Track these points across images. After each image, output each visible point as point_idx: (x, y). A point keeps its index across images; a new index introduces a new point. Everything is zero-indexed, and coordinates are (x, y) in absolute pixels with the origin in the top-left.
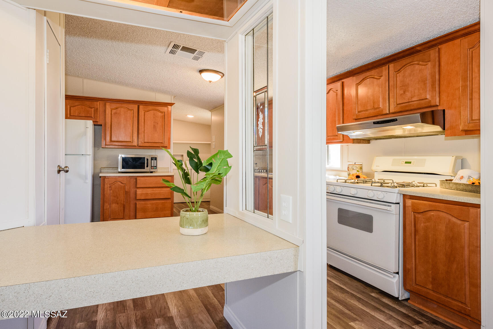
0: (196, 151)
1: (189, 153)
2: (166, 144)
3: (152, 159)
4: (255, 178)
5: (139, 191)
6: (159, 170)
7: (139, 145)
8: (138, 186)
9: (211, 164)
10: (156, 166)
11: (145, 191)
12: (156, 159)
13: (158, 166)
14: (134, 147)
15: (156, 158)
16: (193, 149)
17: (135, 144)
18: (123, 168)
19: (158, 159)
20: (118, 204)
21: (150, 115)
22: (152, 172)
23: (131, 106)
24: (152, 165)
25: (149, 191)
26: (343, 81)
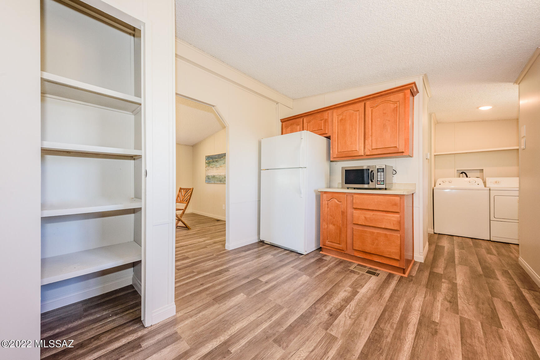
14: (361, 157)
20: (334, 225)
24: (378, 180)
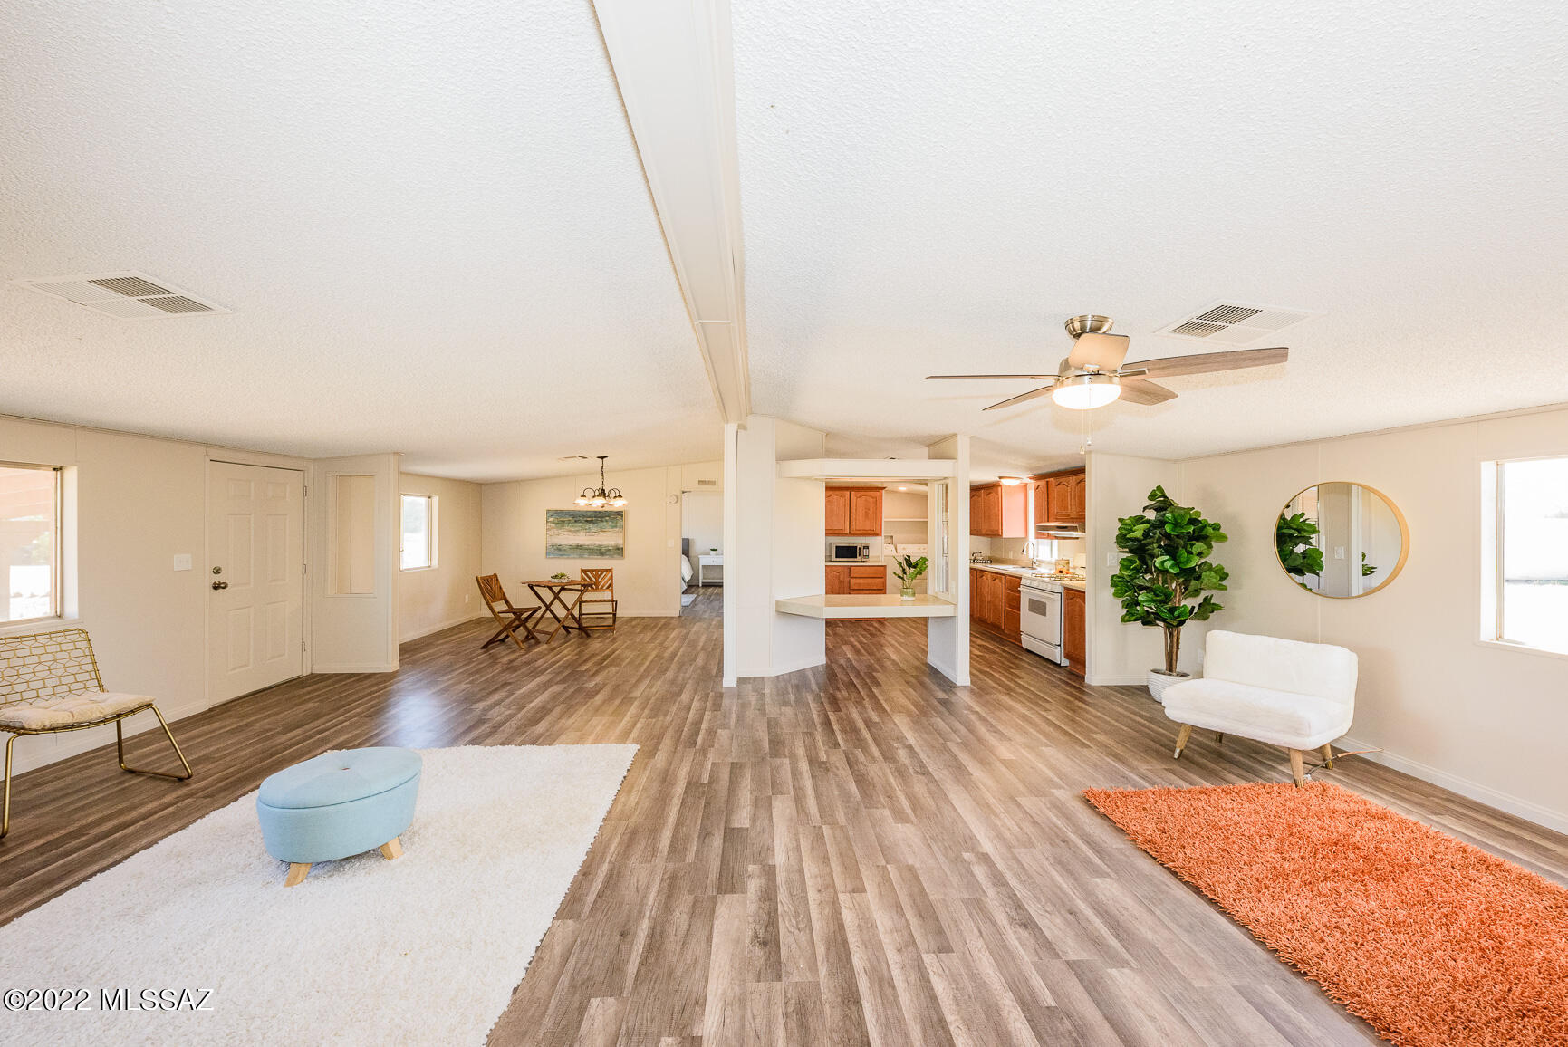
2: (878, 532)
5: (853, 581)
6: (870, 559)
11: (858, 581)
12: (868, 548)
18: (836, 557)
25: (862, 581)
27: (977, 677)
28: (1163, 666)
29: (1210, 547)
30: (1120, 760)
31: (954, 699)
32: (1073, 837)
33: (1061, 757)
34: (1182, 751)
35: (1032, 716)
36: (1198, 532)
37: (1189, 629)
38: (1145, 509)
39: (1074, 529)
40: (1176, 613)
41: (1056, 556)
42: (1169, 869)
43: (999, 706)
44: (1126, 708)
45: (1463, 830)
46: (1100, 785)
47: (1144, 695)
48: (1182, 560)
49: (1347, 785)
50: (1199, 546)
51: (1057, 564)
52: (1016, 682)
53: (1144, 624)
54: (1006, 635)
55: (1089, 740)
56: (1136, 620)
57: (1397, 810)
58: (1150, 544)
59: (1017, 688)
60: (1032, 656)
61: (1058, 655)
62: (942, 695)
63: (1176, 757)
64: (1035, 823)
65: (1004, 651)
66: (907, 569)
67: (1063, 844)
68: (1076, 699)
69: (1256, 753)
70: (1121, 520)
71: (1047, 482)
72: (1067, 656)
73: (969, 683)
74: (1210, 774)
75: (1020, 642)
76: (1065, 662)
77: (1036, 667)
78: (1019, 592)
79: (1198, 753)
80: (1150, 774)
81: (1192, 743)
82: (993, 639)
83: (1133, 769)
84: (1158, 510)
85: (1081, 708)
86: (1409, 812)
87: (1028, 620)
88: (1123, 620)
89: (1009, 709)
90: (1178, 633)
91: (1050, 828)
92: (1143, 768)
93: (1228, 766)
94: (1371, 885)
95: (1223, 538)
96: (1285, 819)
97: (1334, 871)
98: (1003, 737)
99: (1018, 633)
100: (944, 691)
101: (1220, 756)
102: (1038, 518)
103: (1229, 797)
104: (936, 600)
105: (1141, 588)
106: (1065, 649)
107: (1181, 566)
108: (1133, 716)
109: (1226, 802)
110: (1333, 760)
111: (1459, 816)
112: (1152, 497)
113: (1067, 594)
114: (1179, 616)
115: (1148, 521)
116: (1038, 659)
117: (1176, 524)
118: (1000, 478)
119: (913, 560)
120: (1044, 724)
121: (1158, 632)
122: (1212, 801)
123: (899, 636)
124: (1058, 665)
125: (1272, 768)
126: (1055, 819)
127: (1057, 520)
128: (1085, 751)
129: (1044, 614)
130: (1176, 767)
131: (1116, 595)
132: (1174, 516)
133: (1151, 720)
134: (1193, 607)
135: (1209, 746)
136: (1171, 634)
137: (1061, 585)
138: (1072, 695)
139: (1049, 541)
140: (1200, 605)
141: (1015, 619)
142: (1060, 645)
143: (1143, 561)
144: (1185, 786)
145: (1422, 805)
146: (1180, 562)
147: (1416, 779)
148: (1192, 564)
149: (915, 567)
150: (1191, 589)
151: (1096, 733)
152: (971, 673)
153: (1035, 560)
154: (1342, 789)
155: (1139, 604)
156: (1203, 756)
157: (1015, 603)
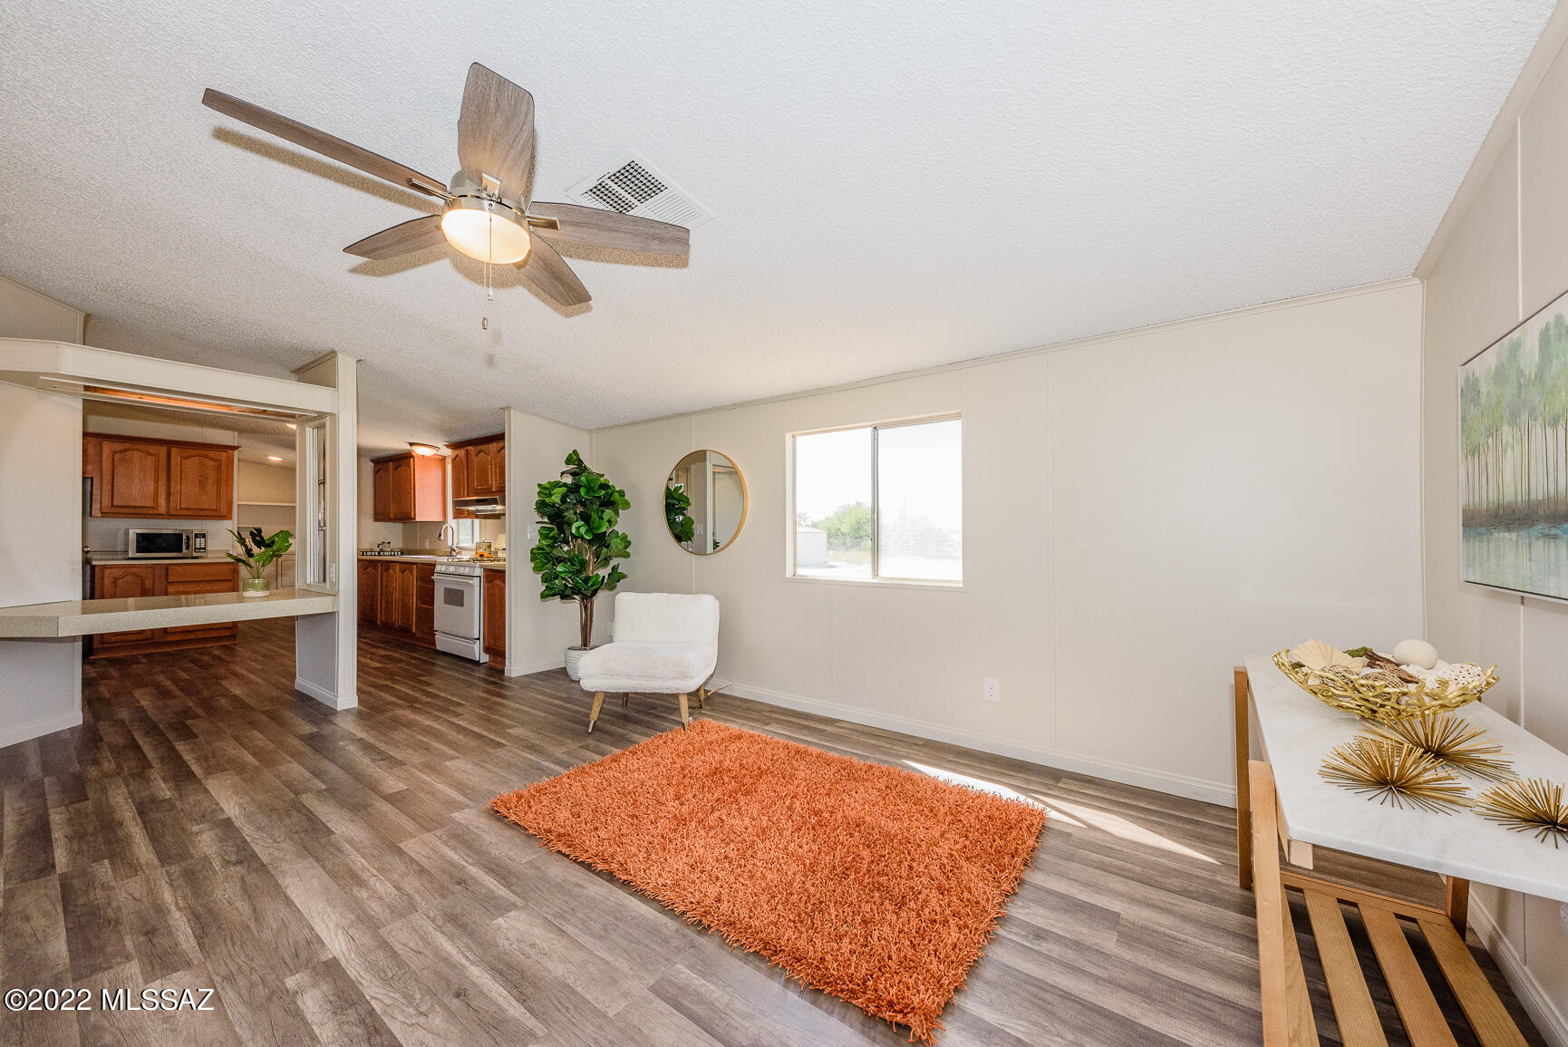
0: (259, 531)
1: (252, 533)
3: (196, 536)
4: (358, 560)
7: (172, 513)
8: (170, 580)
9: (273, 542)
10: (204, 549)
13: (209, 548)
15: (204, 535)
16: (255, 529)
17: (163, 510)
18: (138, 550)
19: (208, 536)
21: (192, 465)
22: (196, 558)
23: (153, 449)
26: (468, 448)
27: (370, 694)
28: (579, 642)
29: (617, 513)
30: (535, 751)
31: (327, 729)
32: (474, 871)
33: (469, 767)
34: (595, 722)
35: (439, 727)
36: (609, 499)
37: (600, 599)
38: (562, 473)
39: (494, 502)
40: (590, 583)
41: (477, 539)
42: (582, 864)
43: (398, 723)
44: (544, 694)
45: (783, 732)
46: (509, 787)
47: (563, 677)
48: (596, 524)
49: (714, 718)
50: (608, 513)
51: (478, 546)
52: (424, 690)
53: (562, 598)
54: (419, 639)
55: (505, 738)
56: (554, 595)
57: (747, 729)
58: (567, 510)
59: (425, 699)
60: (447, 659)
61: (478, 652)
62: (307, 728)
63: (590, 731)
64: (422, 871)
65: (415, 658)
66: (256, 550)
67: (458, 888)
68: (494, 695)
69: (653, 708)
70: (539, 485)
71: (467, 450)
72: (487, 650)
73: (355, 704)
74: (621, 741)
75: (434, 644)
76: (485, 658)
77: (450, 669)
78: (433, 582)
79: (608, 721)
80: (565, 757)
81: (604, 714)
82: (399, 646)
83: (549, 757)
84: (574, 474)
85: (498, 704)
86: (753, 728)
87: (443, 614)
88: (543, 596)
89: (409, 725)
90: (592, 605)
91: (444, 871)
92: (559, 752)
93: (632, 727)
94: (742, 800)
95: (627, 505)
96: (680, 762)
97: (717, 800)
98: (395, 763)
99: (432, 632)
100: (312, 722)
101: (626, 719)
102: (456, 493)
103: (635, 757)
104: (307, 593)
105: (560, 560)
106: (484, 642)
107: (595, 532)
108: (551, 700)
109: (635, 763)
110: (703, 701)
111: (778, 721)
112: (568, 461)
113: (487, 576)
114: (592, 586)
115: (565, 485)
116: (455, 660)
117: (589, 489)
118: (411, 444)
119: (266, 535)
120: (454, 734)
121: (575, 605)
122: (622, 766)
123: (255, 661)
124: (477, 663)
125: (666, 719)
126: (451, 854)
127: (477, 494)
128: (499, 751)
129: (461, 604)
130: (591, 742)
131: (536, 569)
132: (587, 480)
133: (567, 700)
134: (604, 577)
135: (618, 713)
136: (586, 607)
137: (481, 567)
138: (489, 692)
139: (470, 520)
140: (609, 575)
141: (427, 617)
142: (478, 639)
143: (561, 530)
144: (598, 758)
145: (759, 720)
146: (593, 528)
147: (752, 701)
148: (603, 530)
149: (269, 546)
150: (602, 557)
151: (512, 727)
152: (359, 690)
153: (454, 547)
154: (715, 723)
155: (556, 578)
156: (612, 723)
157: (427, 596)
